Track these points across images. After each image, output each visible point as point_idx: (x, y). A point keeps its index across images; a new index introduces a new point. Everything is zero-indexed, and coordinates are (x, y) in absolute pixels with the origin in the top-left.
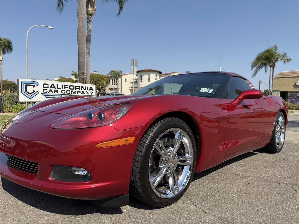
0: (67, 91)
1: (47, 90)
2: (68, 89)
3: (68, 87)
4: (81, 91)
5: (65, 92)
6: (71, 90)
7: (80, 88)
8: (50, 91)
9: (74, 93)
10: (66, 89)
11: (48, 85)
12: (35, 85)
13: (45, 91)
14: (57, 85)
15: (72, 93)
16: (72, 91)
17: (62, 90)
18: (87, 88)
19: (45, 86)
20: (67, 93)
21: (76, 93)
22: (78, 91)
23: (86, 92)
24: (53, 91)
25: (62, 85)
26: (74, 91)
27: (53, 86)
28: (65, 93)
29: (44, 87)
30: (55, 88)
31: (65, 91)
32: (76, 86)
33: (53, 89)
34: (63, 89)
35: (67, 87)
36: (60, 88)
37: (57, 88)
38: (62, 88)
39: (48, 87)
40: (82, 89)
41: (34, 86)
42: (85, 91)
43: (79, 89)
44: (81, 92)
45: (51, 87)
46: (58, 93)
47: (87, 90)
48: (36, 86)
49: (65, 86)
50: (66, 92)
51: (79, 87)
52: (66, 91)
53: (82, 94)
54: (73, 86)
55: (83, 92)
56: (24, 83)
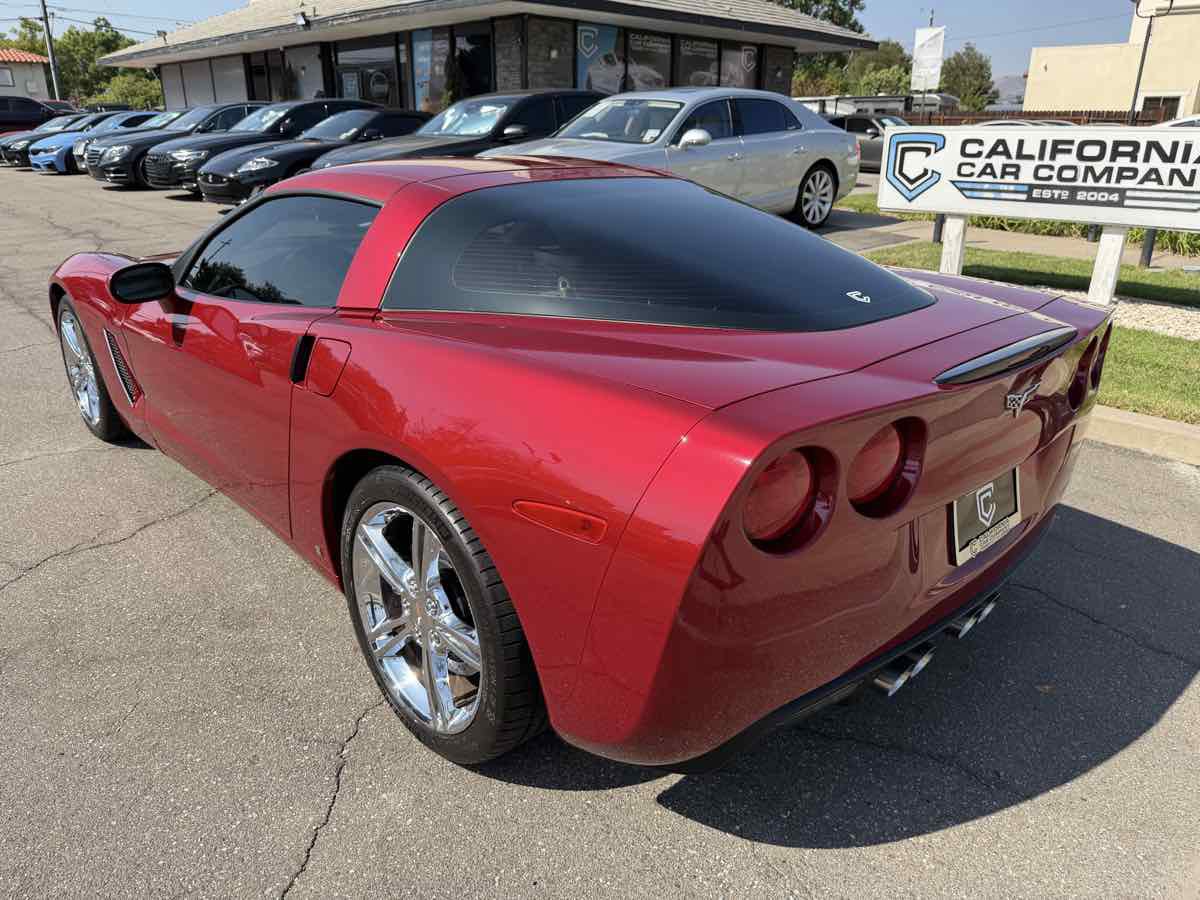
0: (1062, 168)
1: (973, 165)
2: (1070, 159)
3: (1074, 148)
4: (1143, 168)
5: (1052, 173)
6: (1082, 166)
7: (1141, 155)
8: (988, 170)
9: (1097, 179)
10: (1062, 160)
11: (980, 142)
12: (932, 147)
13: (966, 170)
14: (1021, 143)
15: (1085, 180)
16: (1090, 169)
17: (1041, 163)
18: (1188, 148)
19: (971, 149)
20: (1060, 177)
21: (1108, 181)
22: (1122, 170)
23: (1174, 172)
24: (998, 172)
25: (1044, 143)
26: (1099, 167)
27: (1000, 149)
28: (1050, 178)
29: (963, 153)
30: (1009, 156)
31: (1051, 168)
32: (1117, 144)
33: (998, 162)
34: (1047, 161)
35: (1069, 151)
36: (1031, 157)
37: (1020, 156)
38: (1041, 157)
39: (979, 154)
40: (1147, 159)
41: (928, 152)
42: (1165, 169)
43: (1134, 159)
44: (1141, 175)
45: (993, 152)
46: (1017, 178)
47: (1185, 160)
49: (1056, 143)
50: (1054, 174)
51: (1136, 145)
52: (1056, 169)
53: (1141, 182)
54: (1102, 145)
55: (1155, 171)
56: (898, 143)
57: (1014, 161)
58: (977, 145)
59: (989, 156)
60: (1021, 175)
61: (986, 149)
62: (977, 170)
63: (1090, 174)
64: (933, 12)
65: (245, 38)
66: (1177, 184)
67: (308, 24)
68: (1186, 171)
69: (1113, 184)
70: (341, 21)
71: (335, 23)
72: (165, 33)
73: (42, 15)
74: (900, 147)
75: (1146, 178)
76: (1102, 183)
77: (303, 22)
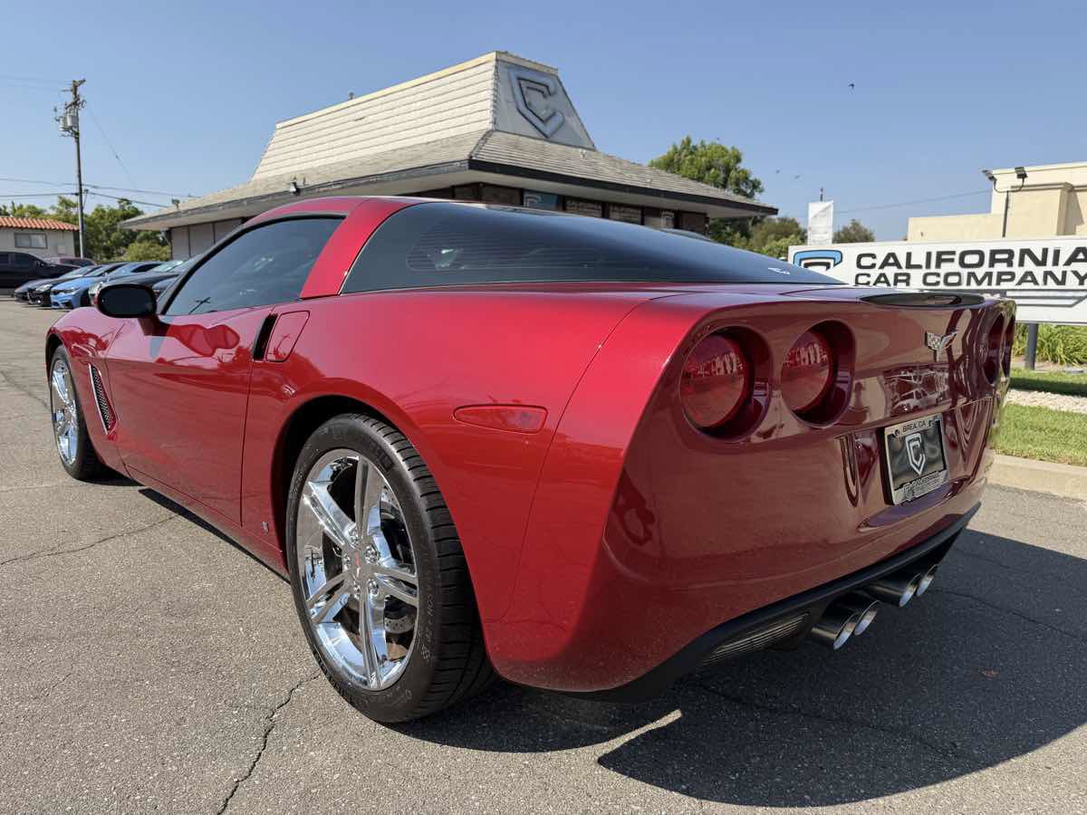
0: (947, 275)
1: (868, 275)
2: (955, 267)
3: (957, 257)
4: (1019, 272)
5: (938, 279)
6: (965, 272)
7: (1016, 260)
8: (882, 278)
9: (979, 283)
10: (946, 268)
11: (873, 256)
12: (832, 262)
13: (862, 279)
14: (909, 255)
15: (969, 283)
16: (971, 275)
17: (928, 271)
18: (1057, 253)
19: (866, 261)
20: (946, 283)
21: (990, 284)
22: (1000, 274)
23: (1047, 274)
24: (891, 281)
25: (929, 254)
26: (980, 272)
27: (891, 261)
28: (938, 283)
29: (859, 266)
30: (899, 267)
31: (938, 275)
32: (993, 253)
33: (890, 272)
34: (933, 269)
35: (952, 260)
36: (919, 267)
37: (909, 266)
38: (928, 266)
39: (873, 266)
40: (1021, 264)
41: (828, 265)
42: (1039, 272)
43: (1010, 264)
44: (1018, 278)
45: (885, 264)
46: (908, 284)
47: (1056, 263)
48: (835, 265)
49: (939, 254)
50: (941, 279)
51: (1011, 253)
52: (942, 276)
53: (1019, 283)
54: (981, 254)
55: (1031, 273)
56: (801, 260)
57: (904, 270)
58: (871, 258)
59: (882, 267)
60: (911, 282)
61: (879, 261)
62: (872, 280)
63: (972, 279)
64: (822, 190)
65: (245, 203)
66: (1051, 284)
67: (298, 191)
68: (1058, 272)
69: (994, 286)
70: (326, 189)
71: (322, 189)
72: (178, 202)
73: (78, 191)
74: (803, 262)
75: (1023, 280)
76: (984, 286)
77: (294, 190)
